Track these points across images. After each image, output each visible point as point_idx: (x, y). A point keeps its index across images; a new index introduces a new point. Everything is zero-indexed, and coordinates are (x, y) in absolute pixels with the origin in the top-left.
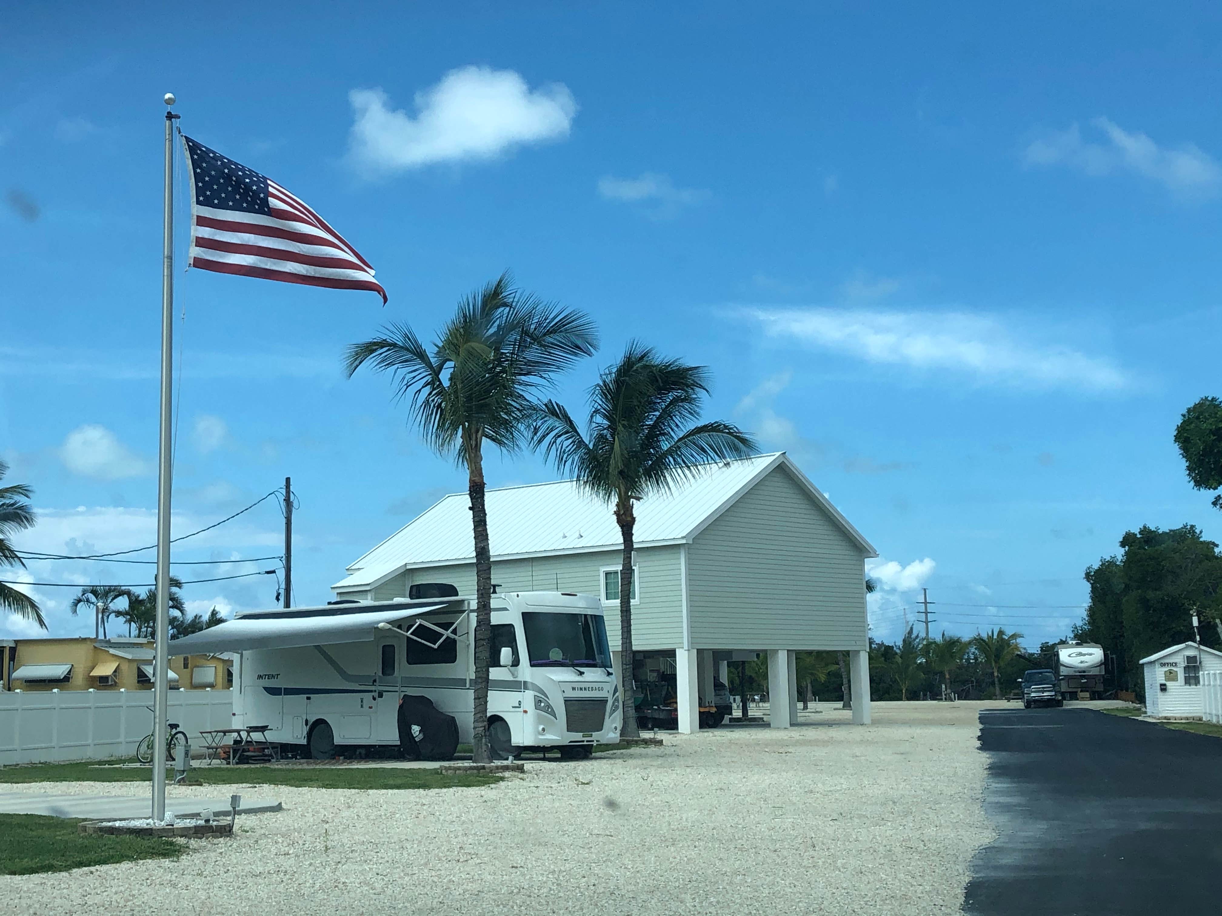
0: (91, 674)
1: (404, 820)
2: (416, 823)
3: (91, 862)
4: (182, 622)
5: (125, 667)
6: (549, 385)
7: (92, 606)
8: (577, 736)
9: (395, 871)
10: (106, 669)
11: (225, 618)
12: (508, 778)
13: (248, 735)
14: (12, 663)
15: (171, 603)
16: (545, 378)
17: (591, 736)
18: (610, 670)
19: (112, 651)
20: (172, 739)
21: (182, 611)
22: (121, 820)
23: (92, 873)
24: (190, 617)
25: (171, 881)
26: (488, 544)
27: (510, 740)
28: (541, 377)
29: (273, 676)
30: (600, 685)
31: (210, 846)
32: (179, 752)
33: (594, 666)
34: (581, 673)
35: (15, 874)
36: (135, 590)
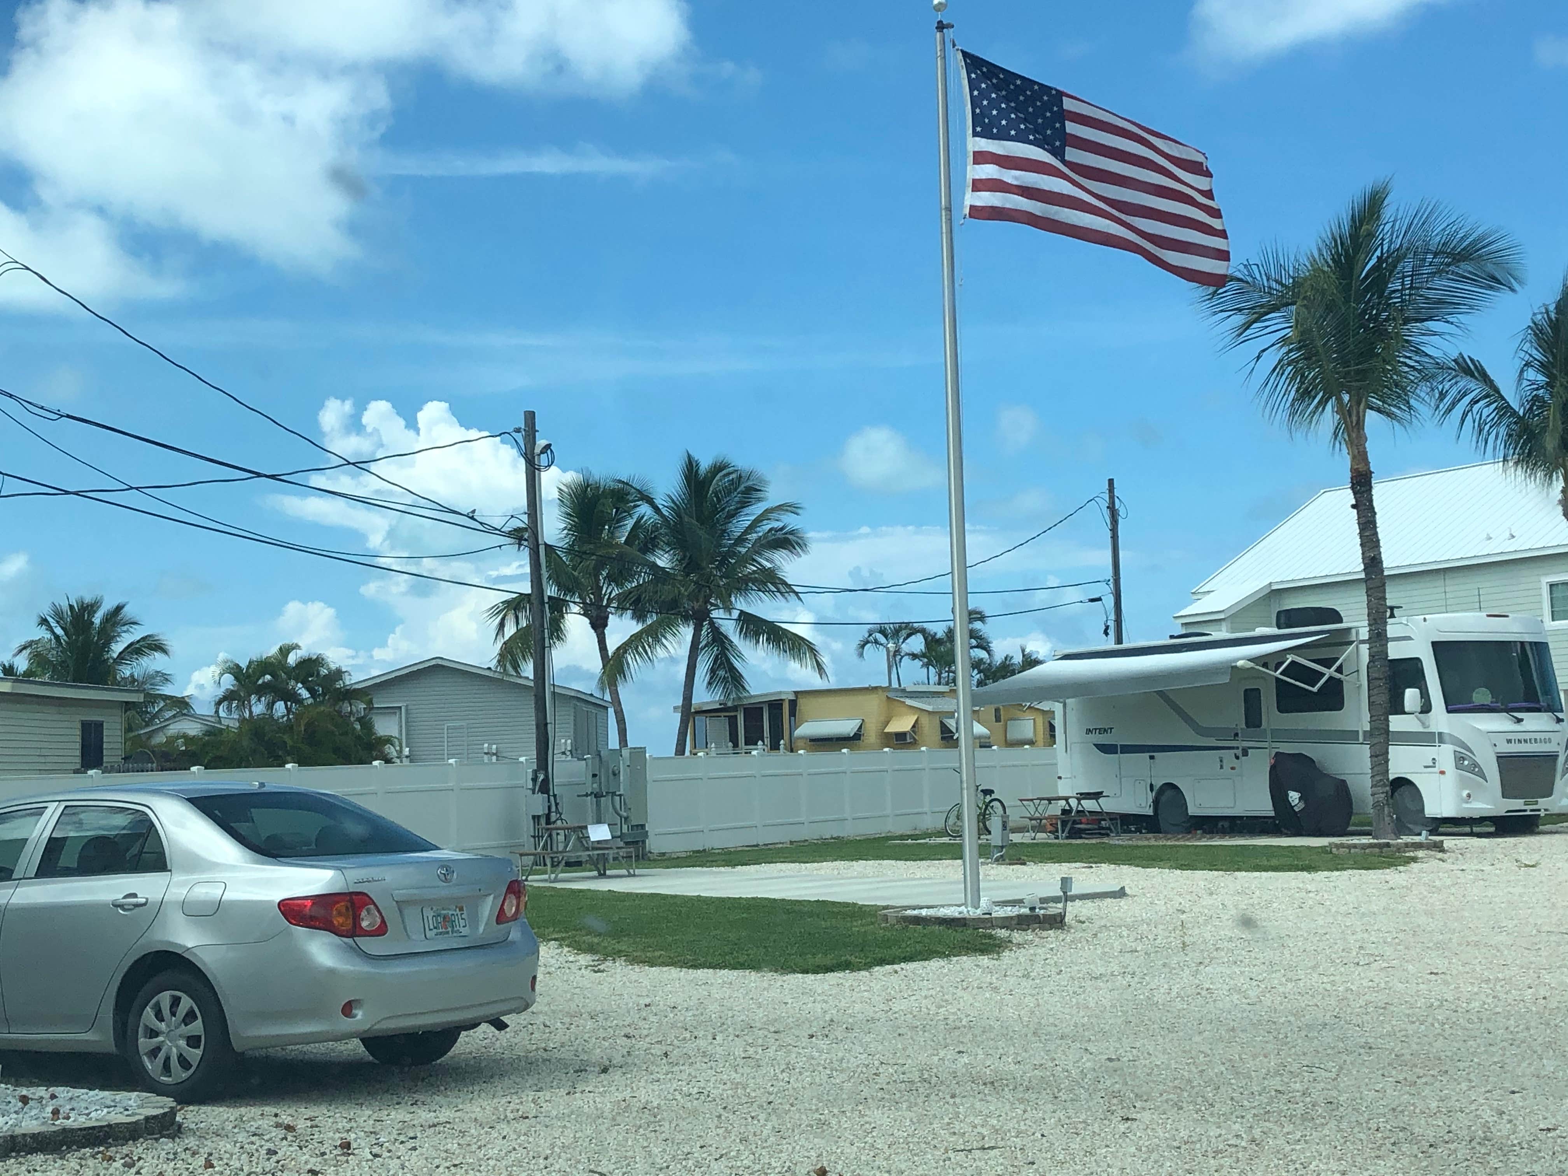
0: (886, 730)
1: (1284, 910)
2: (1300, 915)
3: (895, 958)
4: (989, 664)
5: (925, 721)
6: (1459, 332)
7: (881, 647)
8: (1517, 804)
9: (1274, 975)
10: (903, 724)
11: (1041, 659)
12: (1422, 858)
13: (1079, 803)
14: (793, 718)
15: (974, 642)
16: (1452, 323)
17: (1536, 803)
18: (1560, 715)
19: (909, 702)
20: (986, 809)
21: (989, 652)
22: (928, 907)
23: (896, 972)
24: (998, 658)
25: (991, 984)
26: (1380, 553)
27: (1422, 810)
28: (1448, 322)
29: (1105, 730)
30: (1547, 736)
31: (1037, 940)
32: (995, 824)
33: (1538, 710)
34: (1519, 721)
35: (807, 973)
36: (932, 628)
